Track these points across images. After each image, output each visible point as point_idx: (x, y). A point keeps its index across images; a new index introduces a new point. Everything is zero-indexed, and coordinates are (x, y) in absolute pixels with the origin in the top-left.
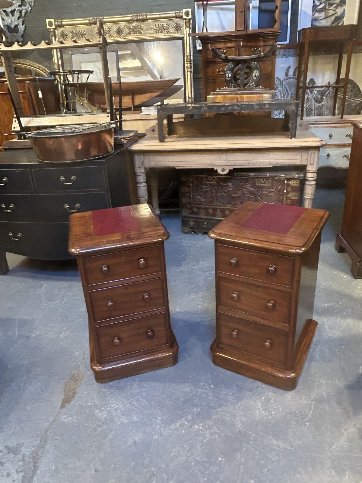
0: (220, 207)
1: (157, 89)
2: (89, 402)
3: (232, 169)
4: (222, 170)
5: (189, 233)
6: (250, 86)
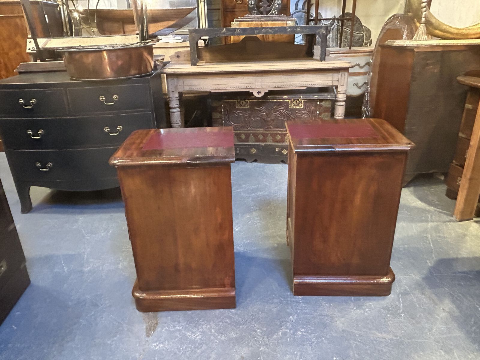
0: (253, 132)
1: (173, 18)
2: (176, 327)
3: (268, 91)
4: (257, 93)
6: (272, 14)
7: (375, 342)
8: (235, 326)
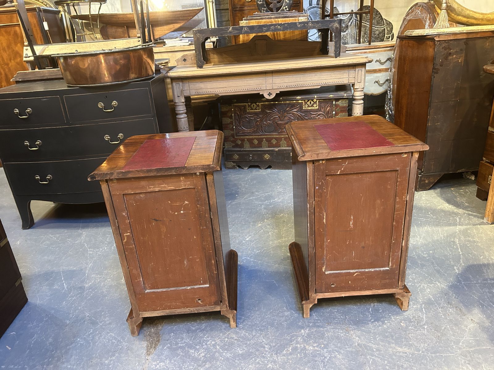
0: (265, 137)
2: (179, 344)
3: (279, 92)
4: (268, 94)
5: (233, 168)
6: (283, 10)
7: (394, 357)
8: (242, 342)
